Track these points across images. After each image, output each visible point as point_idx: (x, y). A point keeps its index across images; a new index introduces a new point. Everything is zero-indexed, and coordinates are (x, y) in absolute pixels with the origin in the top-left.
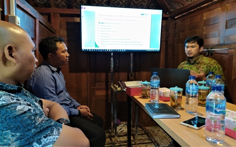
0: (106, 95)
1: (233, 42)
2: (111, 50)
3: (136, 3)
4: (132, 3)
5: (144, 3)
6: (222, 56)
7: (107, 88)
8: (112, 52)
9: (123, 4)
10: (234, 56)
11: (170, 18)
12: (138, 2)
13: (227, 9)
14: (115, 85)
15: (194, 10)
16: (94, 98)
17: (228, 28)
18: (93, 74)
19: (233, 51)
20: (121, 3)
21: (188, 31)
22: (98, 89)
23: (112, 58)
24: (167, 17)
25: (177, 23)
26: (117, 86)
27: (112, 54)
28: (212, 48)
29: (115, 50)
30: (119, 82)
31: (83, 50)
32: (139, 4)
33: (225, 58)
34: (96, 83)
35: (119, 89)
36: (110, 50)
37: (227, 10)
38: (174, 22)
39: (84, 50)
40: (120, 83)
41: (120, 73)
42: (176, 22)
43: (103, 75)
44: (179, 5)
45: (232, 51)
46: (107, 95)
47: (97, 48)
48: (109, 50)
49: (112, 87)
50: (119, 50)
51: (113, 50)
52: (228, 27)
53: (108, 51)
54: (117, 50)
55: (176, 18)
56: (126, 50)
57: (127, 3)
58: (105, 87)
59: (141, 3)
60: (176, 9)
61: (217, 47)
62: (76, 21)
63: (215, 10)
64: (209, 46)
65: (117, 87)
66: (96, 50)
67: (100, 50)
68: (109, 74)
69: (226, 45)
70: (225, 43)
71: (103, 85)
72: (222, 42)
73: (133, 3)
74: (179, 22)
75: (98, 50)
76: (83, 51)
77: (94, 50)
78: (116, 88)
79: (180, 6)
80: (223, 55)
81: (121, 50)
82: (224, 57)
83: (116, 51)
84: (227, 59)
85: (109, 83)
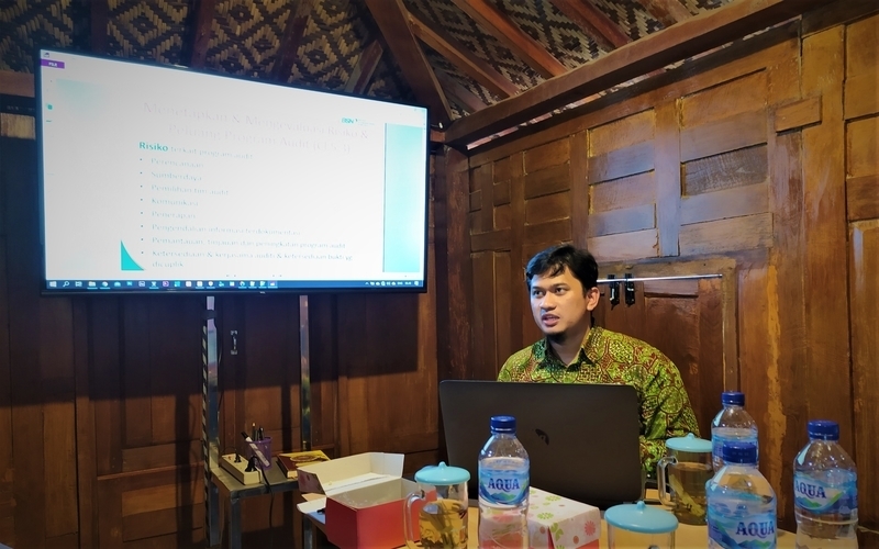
0: (177, 508)
1: (714, 251)
2: (205, 283)
3: (313, 69)
4: (295, 69)
5: (344, 75)
6: (674, 308)
7: (186, 470)
8: (211, 295)
9: (256, 67)
10: (725, 305)
11: (449, 145)
12: (320, 66)
13: (681, 116)
14: (226, 457)
15: (541, 118)
16: (116, 532)
17: (689, 194)
18: (108, 407)
19: (717, 287)
20: (245, 62)
21: (526, 202)
22: (137, 483)
23: (211, 323)
24: (440, 141)
25: (478, 170)
26: (238, 460)
27: (211, 303)
28: (628, 272)
29: (227, 282)
30: (249, 439)
31: (53, 285)
32: (326, 78)
33: (685, 313)
34: (126, 451)
35: (253, 479)
36: (200, 285)
37: (681, 121)
38: (464, 165)
39: (60, 283)
40: (253, 446)
41: (247, 392)
42: (472, 166)
43: (163, 409)
44: (483, 96)
45: (713, 286)
46: (184, 510)
47: (130, 276)
48: (194, 283)
49: (214, 468)
50: (248, 283)
51: (216, 283)
52: (688, 189)
53: (189, 289)
54: (237, 282)
55: (470, 147)
56: (279, 282)
57: (272, 64)
58: (173, 467)
59: (334, 73)
60: (470, 110)
61: (650, 271)
62: (10, 133)
63: (633, 120)
64: (618, 263)
65: (243, 465)
66: (123, 283)
67: (148, 283)
68: (193, 399)
69: (686, 260)
70: (684, 253)
71: (164, 458)
72: (668, 249)
73: (301, 67)
74: (485, 166)
75: (136, 282)
76: (53, 290)
77: (117, 284)
78: (238, 477)
79: (485, 100)
80: (675, 302)
81: (257, 283)
82: (680, 309)
83: (232, 289)
84: (695, 317)
85: (194, 445)
